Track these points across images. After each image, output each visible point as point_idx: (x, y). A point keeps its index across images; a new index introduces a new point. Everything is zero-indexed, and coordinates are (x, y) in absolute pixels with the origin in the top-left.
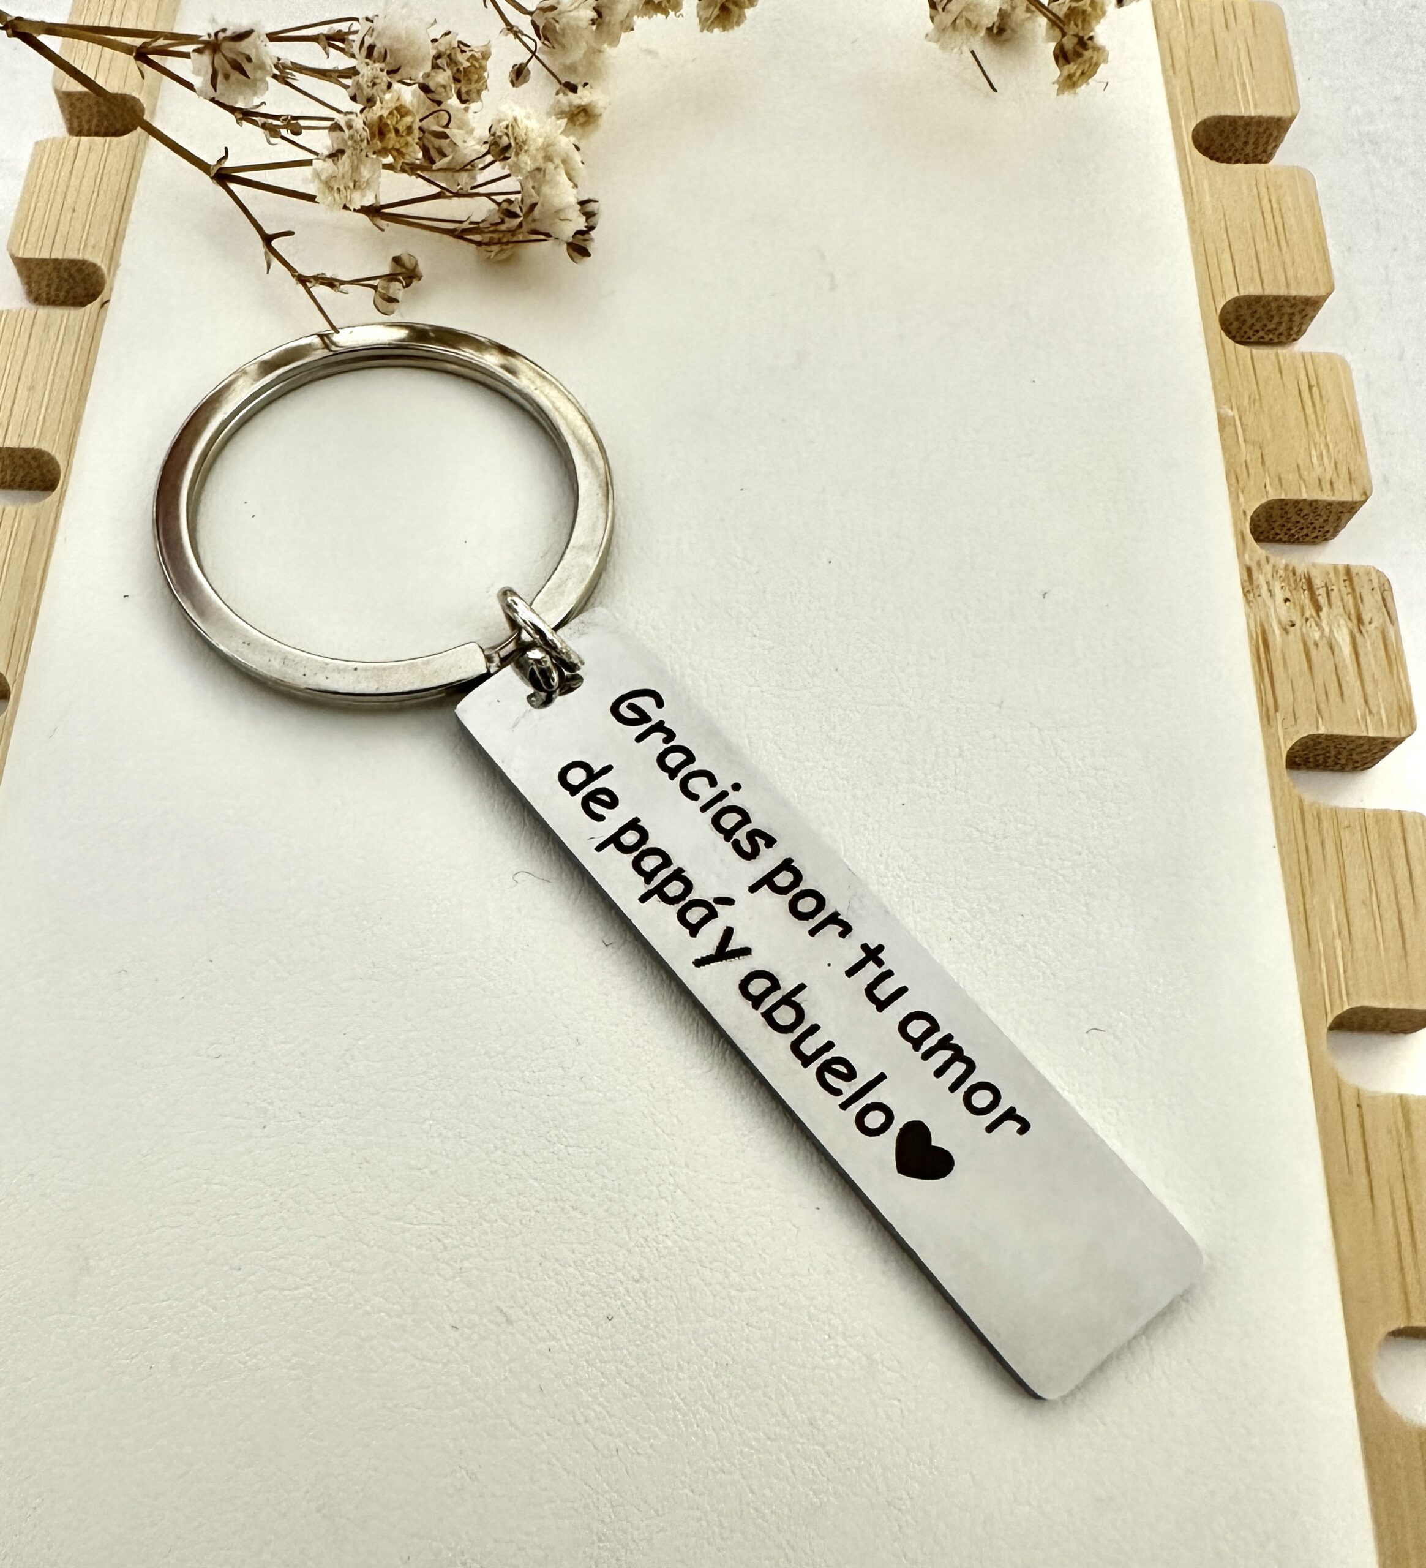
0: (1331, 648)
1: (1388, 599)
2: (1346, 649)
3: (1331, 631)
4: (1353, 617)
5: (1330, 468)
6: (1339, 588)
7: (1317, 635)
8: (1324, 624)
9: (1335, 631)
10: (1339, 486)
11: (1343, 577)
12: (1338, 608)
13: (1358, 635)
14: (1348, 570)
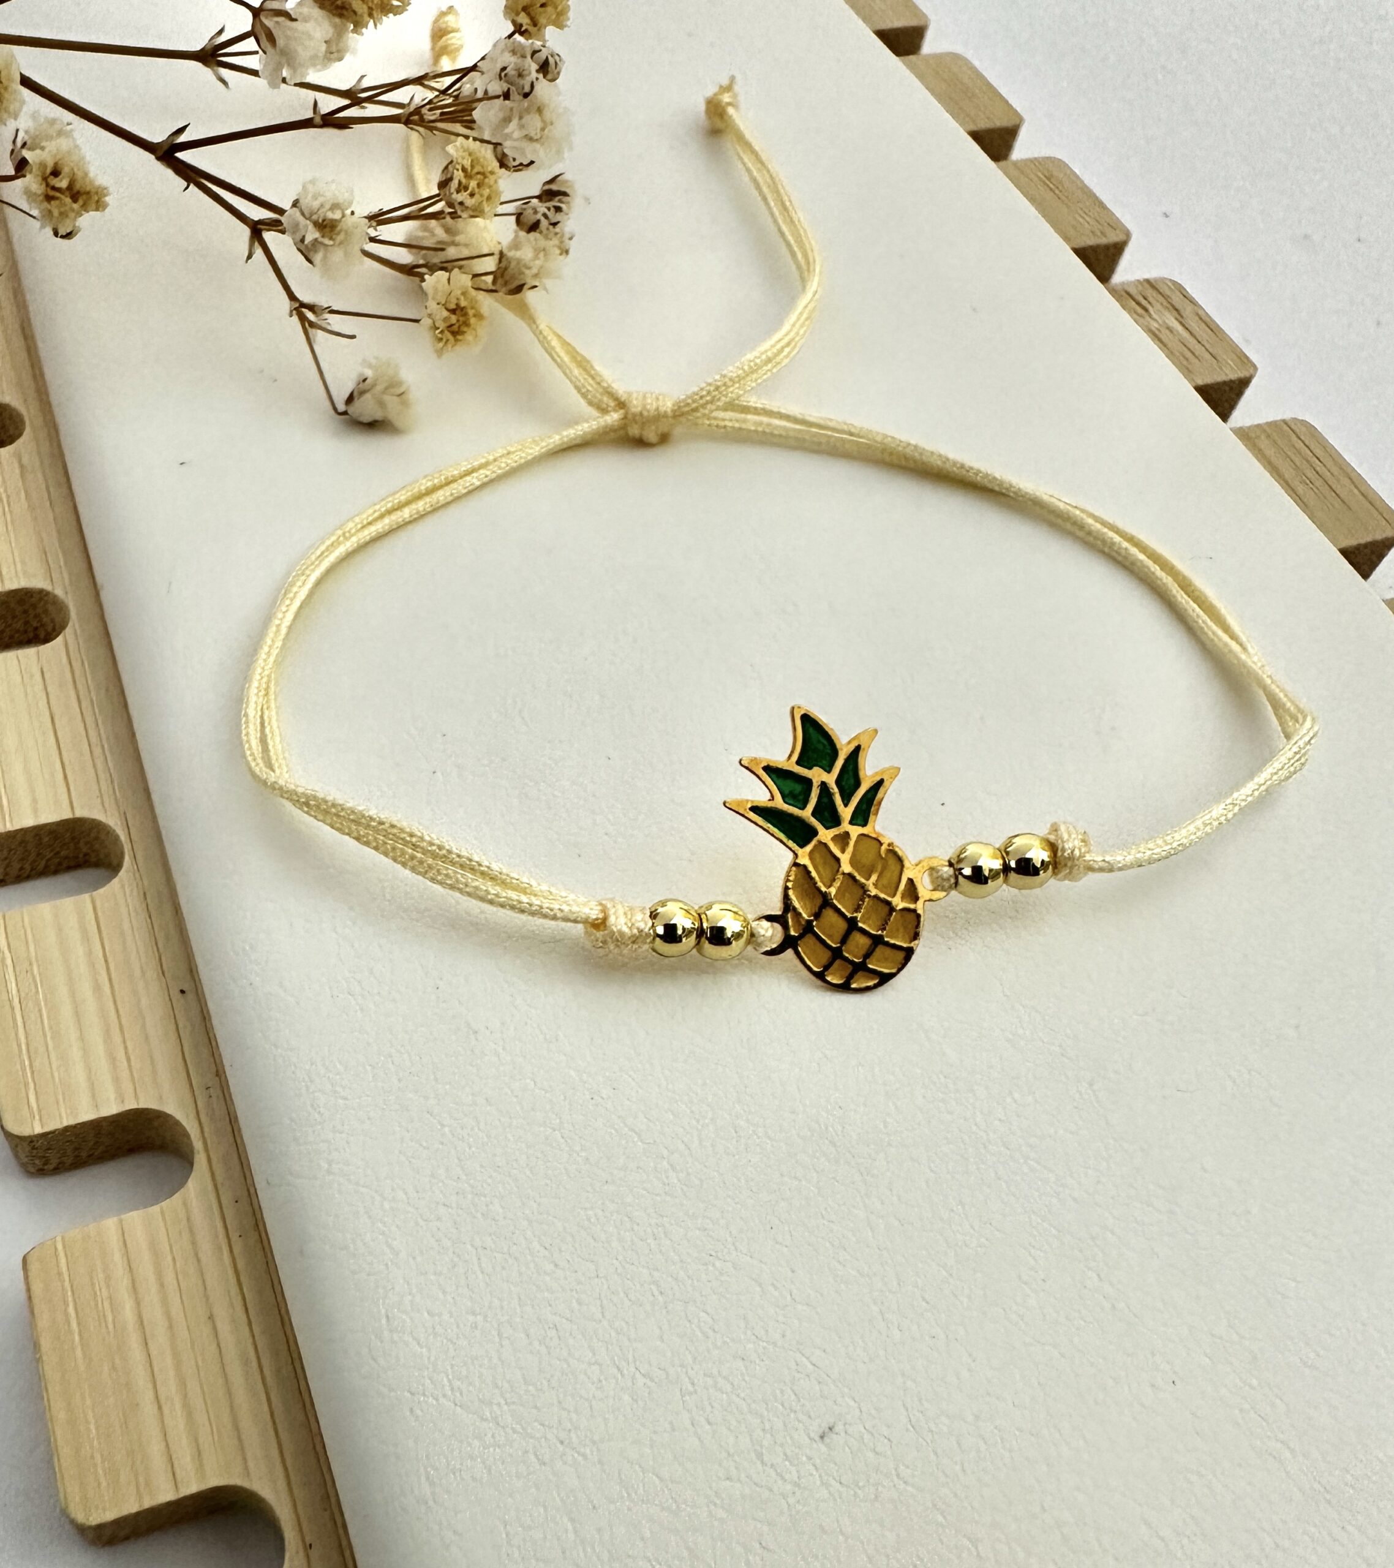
0: (1171, 331)
1: (1185, 293)
2: (1180, 328)
3: (1164, 322)
4: (1171, 308)
5: (1092, 222)
6: (1150, 292)
7: (1156, 325)
8: (1155, 316)
9: (1167, 321)
10: (1108, 231)
11: (1147, 286)
12: (1158, 306)
13: (1181, 319)
14: (1148, 281)
